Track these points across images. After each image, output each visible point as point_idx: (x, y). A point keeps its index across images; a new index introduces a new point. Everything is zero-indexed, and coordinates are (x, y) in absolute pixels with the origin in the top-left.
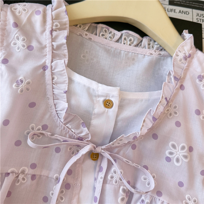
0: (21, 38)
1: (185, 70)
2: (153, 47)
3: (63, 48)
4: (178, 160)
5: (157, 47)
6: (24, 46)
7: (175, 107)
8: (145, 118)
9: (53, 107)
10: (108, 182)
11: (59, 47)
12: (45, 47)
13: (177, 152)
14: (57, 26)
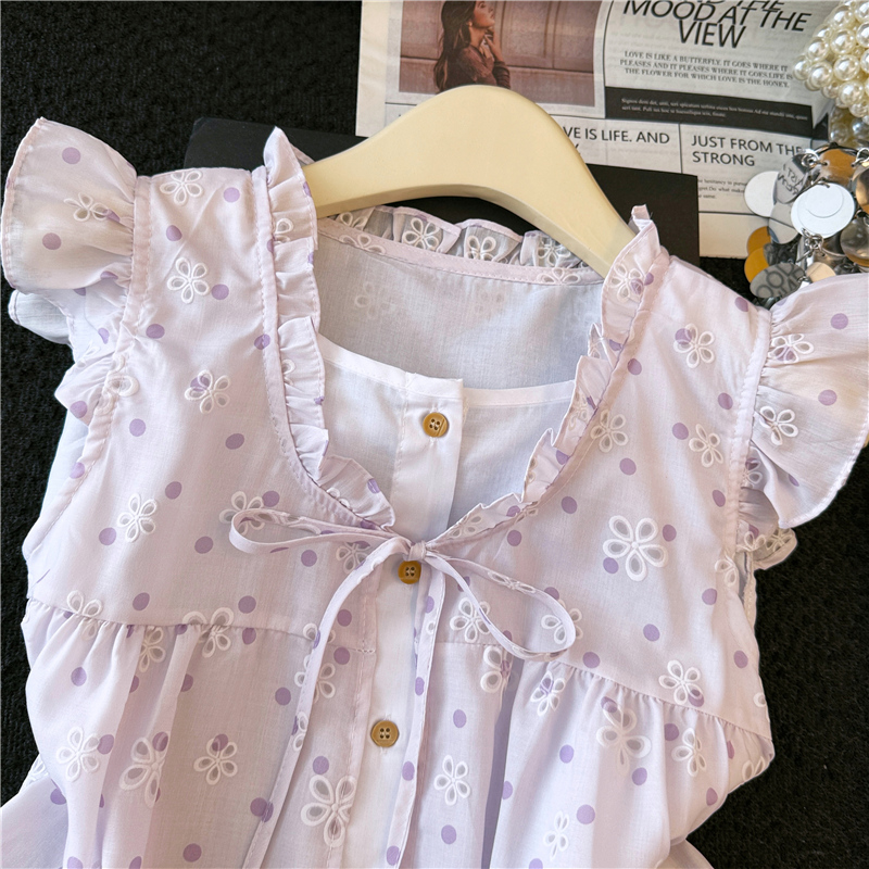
0: (193, 267)
1: (638, 319)
2: (552, 259)
3: (304, 285)
4: (635, 566)
5: (562, 259)
6: (201, 288)
7: (619, 422)
8: (535, 455)
9: (290, 443)
10: (451, 637)
11: (295, 284)
12: (259, 286)
13: (630, 543)
14: (284, 227)
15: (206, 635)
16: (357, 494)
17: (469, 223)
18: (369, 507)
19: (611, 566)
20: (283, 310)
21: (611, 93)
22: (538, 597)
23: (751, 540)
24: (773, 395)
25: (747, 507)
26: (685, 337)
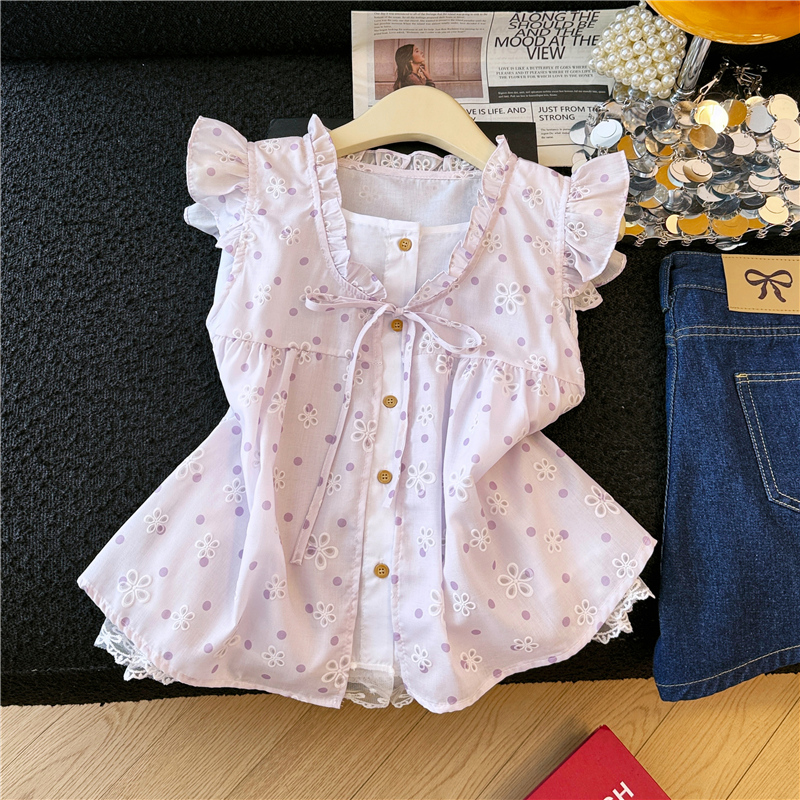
15: (299, 355)
16: (367, 283)
17: (415, 153)
18: (373, 289)
19: (499, 310)
20: (323, 197)
21: (492, 90)
22: (463, 329)
23: (571, 292)
24: (572, 216)
25: (567, 276)
26: (527, 193)
